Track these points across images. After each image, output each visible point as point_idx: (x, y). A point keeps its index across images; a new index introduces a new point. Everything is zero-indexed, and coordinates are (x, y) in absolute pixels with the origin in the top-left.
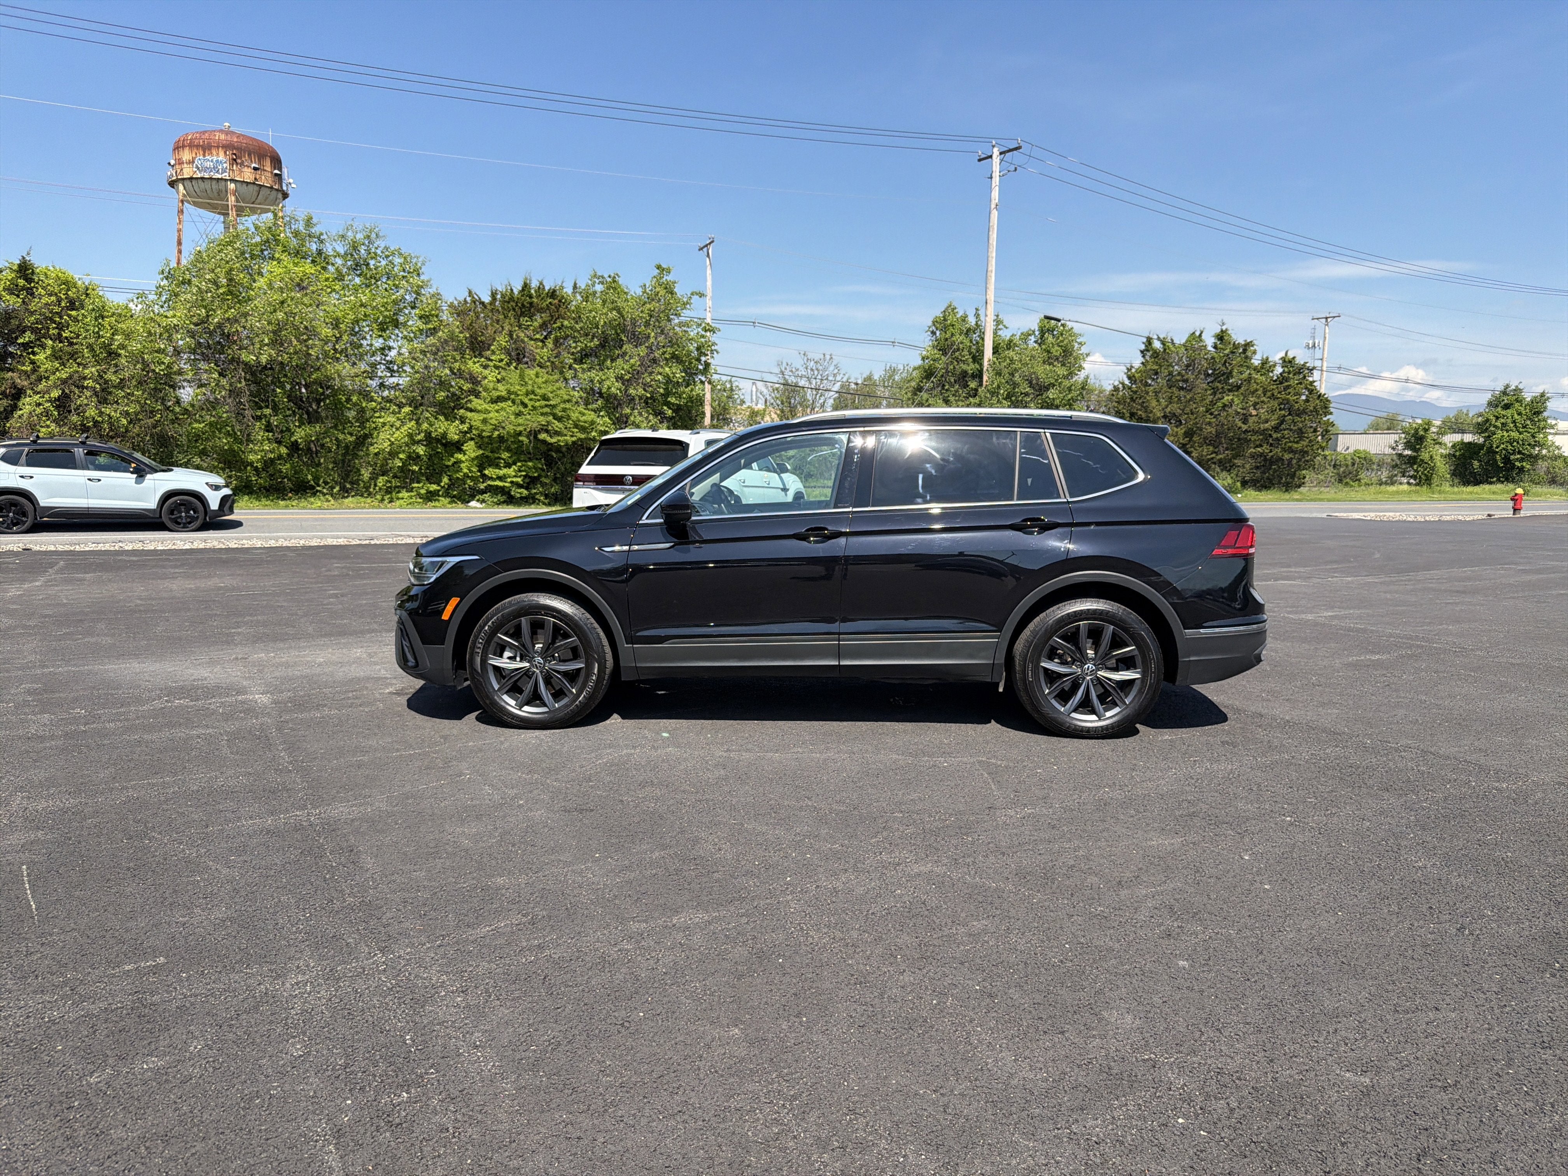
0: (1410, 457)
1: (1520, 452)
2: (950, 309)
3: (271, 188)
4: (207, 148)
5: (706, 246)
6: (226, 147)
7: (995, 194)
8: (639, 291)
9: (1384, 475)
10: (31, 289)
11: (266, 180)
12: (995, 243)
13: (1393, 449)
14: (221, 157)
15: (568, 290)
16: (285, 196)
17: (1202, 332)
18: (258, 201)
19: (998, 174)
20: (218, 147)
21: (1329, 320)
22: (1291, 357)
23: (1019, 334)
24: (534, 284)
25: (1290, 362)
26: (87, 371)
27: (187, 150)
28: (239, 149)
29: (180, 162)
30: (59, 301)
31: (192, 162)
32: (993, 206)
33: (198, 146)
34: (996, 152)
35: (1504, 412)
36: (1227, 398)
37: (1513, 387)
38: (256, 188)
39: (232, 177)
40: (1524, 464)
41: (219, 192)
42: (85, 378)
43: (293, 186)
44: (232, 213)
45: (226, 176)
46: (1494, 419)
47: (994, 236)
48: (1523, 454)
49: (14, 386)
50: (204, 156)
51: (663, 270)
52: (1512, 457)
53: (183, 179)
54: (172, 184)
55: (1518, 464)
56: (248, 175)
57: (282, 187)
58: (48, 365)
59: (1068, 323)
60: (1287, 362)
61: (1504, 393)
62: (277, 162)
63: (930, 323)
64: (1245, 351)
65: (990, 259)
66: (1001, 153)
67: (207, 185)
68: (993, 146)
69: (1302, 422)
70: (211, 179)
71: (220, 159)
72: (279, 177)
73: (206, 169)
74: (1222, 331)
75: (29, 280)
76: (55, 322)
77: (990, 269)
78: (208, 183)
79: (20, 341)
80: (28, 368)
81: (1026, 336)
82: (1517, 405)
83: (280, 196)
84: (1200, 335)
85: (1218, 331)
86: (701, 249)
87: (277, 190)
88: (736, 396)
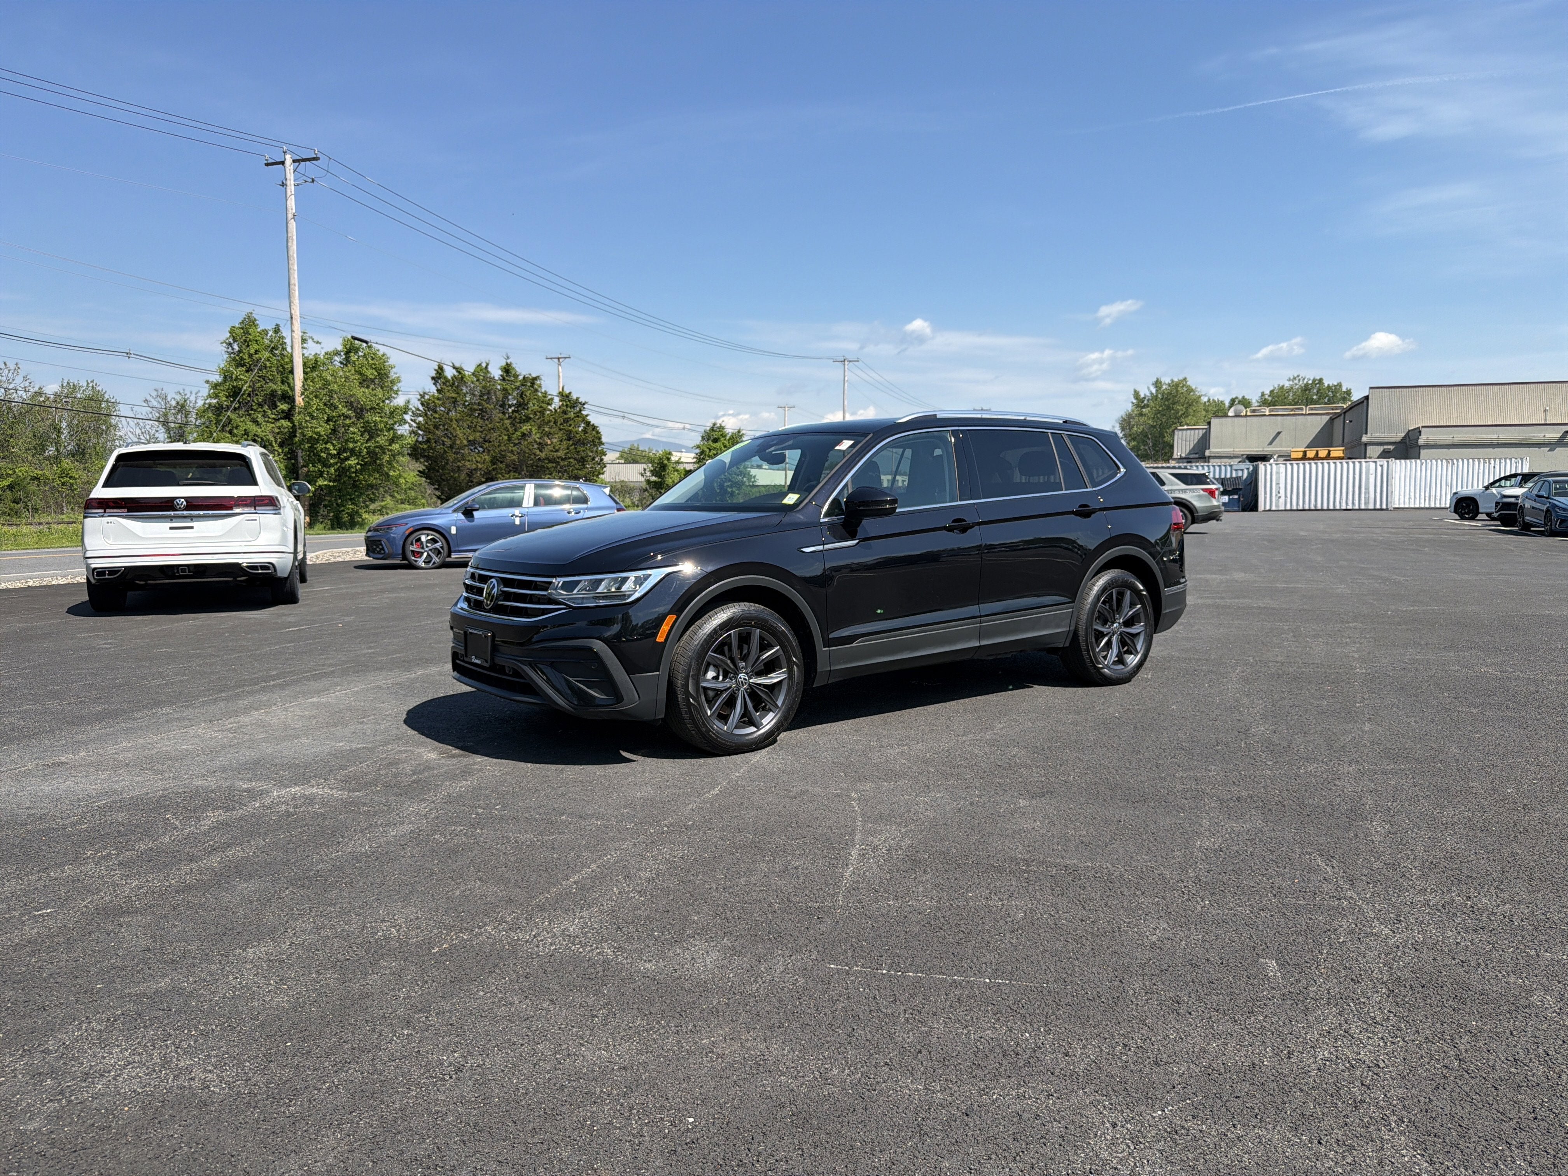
0: (655, 482)
1: (730, 481)
2: (249, 322)
7: (291, 203)
9: (636, 498)
12: (295, 256)
13: (642, 475)
17: (487, 365)
19: (292, 183)
21: (561, 360)
22: (567, 392)
23: (323, 353)
25: (567, 396)
32: (290, 216)
34: (289, 159)
35: (714, 445)
36: (525, 428)
37: (718, 425)
40: (734, 489)
46: (708, 451)
47: (294, 247)
48: (732, 482)
52: (726, 484)
55: (729, 490)
59: (374, 345)
60: (565, 397)
61: (712, 429)
64: (533, 384)
65: (291, 271)
66: (294, 161)
68: (285, 152)
69: (584, 451)
74: (507, 364)
77: (292, 282)
81: (330, 356)
82: (722, 439)
84: (486, 367)
85: (504, 364)
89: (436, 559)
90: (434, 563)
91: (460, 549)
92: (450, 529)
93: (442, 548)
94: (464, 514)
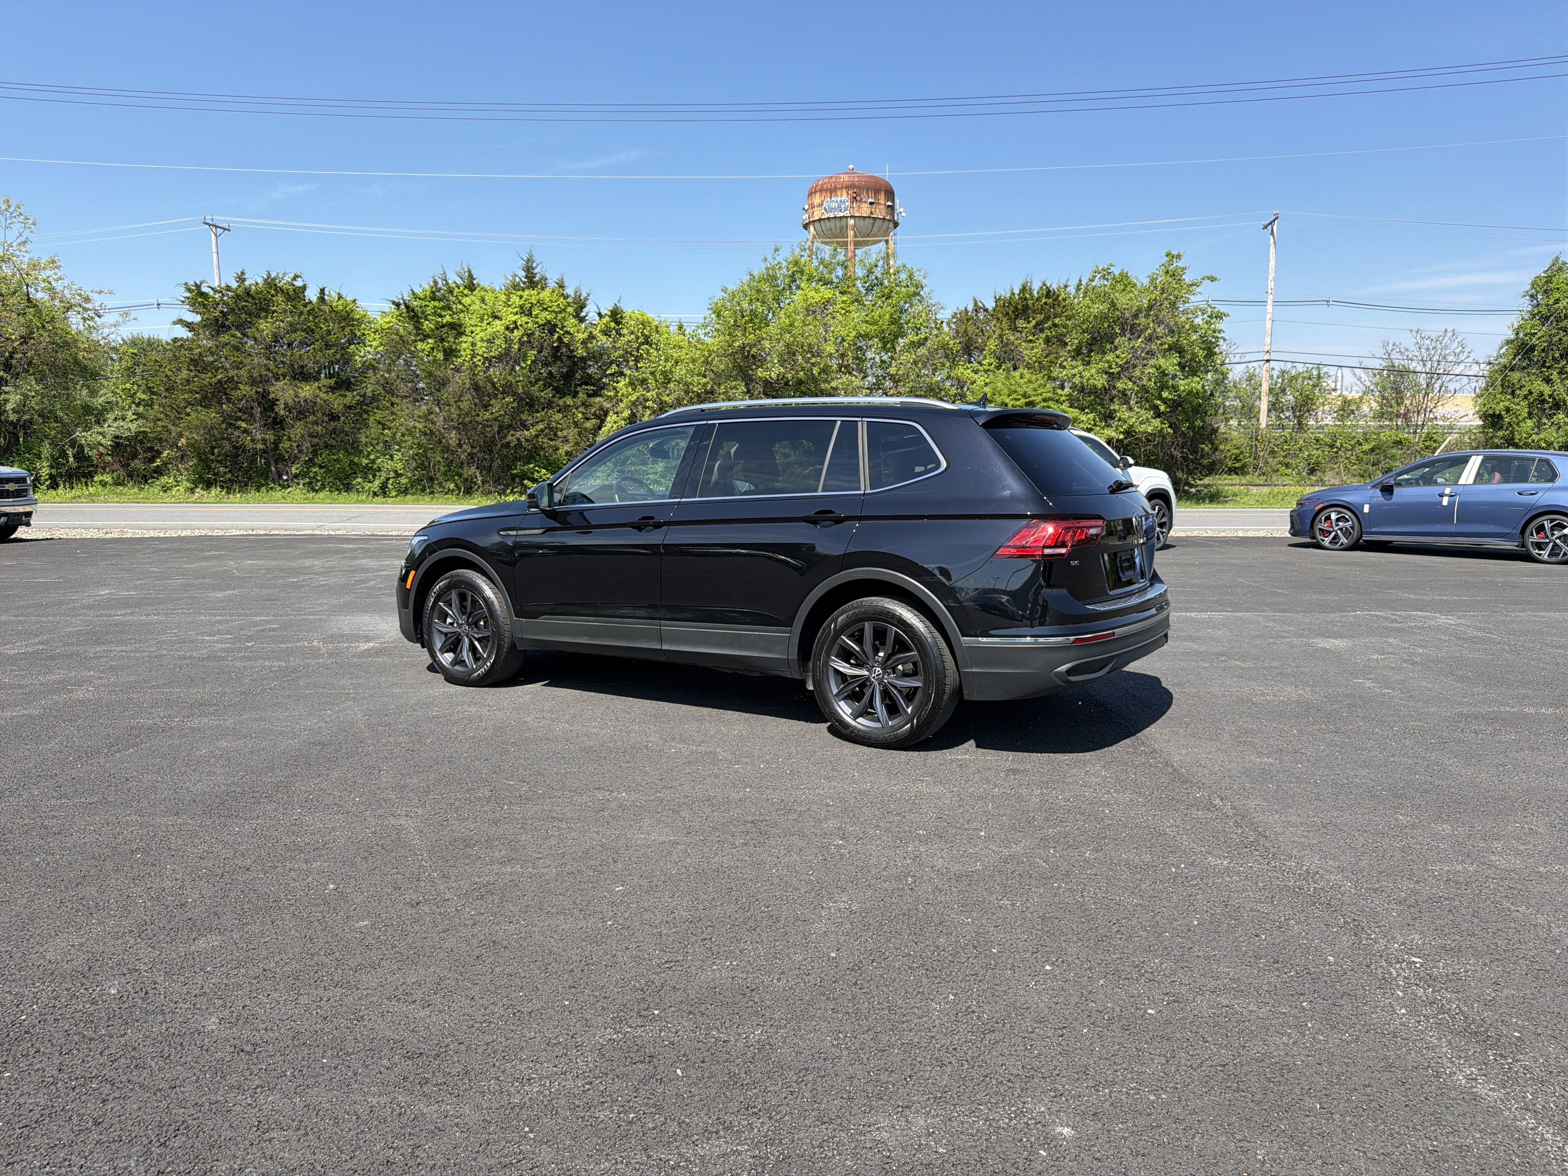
2: (1557, 265)
3: (884, 219)
4: (832, 191)
5: (1271, 223)
6: (848, 187)
8: (1146, 282)
10: (620, 329)
11: (880, 212)
14: (844, 197)
15: (1072, 290)
16: (896, 225)
18: (872, 233)
20: (842, 188)
24: (1036, 287)
26: (649, 394)
27: (818, 194)
28: (859, 187)
29: (812, 206)
30: (638, 338)
31: (821, 205)
33: (826, 190)
38: (871, 221)
39: (852, 214)
41: (841, 228)
42: (647, 400)
43: (904, 214)
44: (851, 247)
45: (847, 213)
49: (601, 408)
50: (831, 198)
51: (1173, 257)
53: (814, 221)
54: (806, 226)
56: (865, 210)
57: (893, 217)
58: (624, 391)
62: (890, 194)
63: (1528, 287)
67: (832, 224)
70: (835, 217)
71: (843, 199)
72: (892, 208)
73: (831, 210)
75: (618, 323)
76: (633, 356)
78: (833, 221)
79: (608, 372)
80: (611, 394)
83: (891, 225)
86: (1265, 227)
87: (889, 220)
88: (1325, 384)
89: (1343, 540)
90: (1342, 544)
91: (1373, 530)
92: (1363, 507)
93: (1352, 528)
94: (1382, 490)
